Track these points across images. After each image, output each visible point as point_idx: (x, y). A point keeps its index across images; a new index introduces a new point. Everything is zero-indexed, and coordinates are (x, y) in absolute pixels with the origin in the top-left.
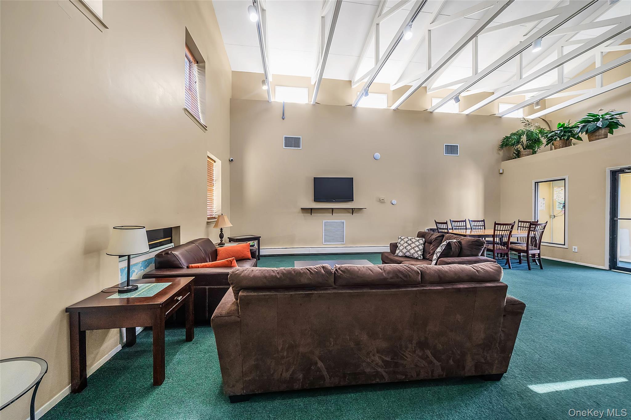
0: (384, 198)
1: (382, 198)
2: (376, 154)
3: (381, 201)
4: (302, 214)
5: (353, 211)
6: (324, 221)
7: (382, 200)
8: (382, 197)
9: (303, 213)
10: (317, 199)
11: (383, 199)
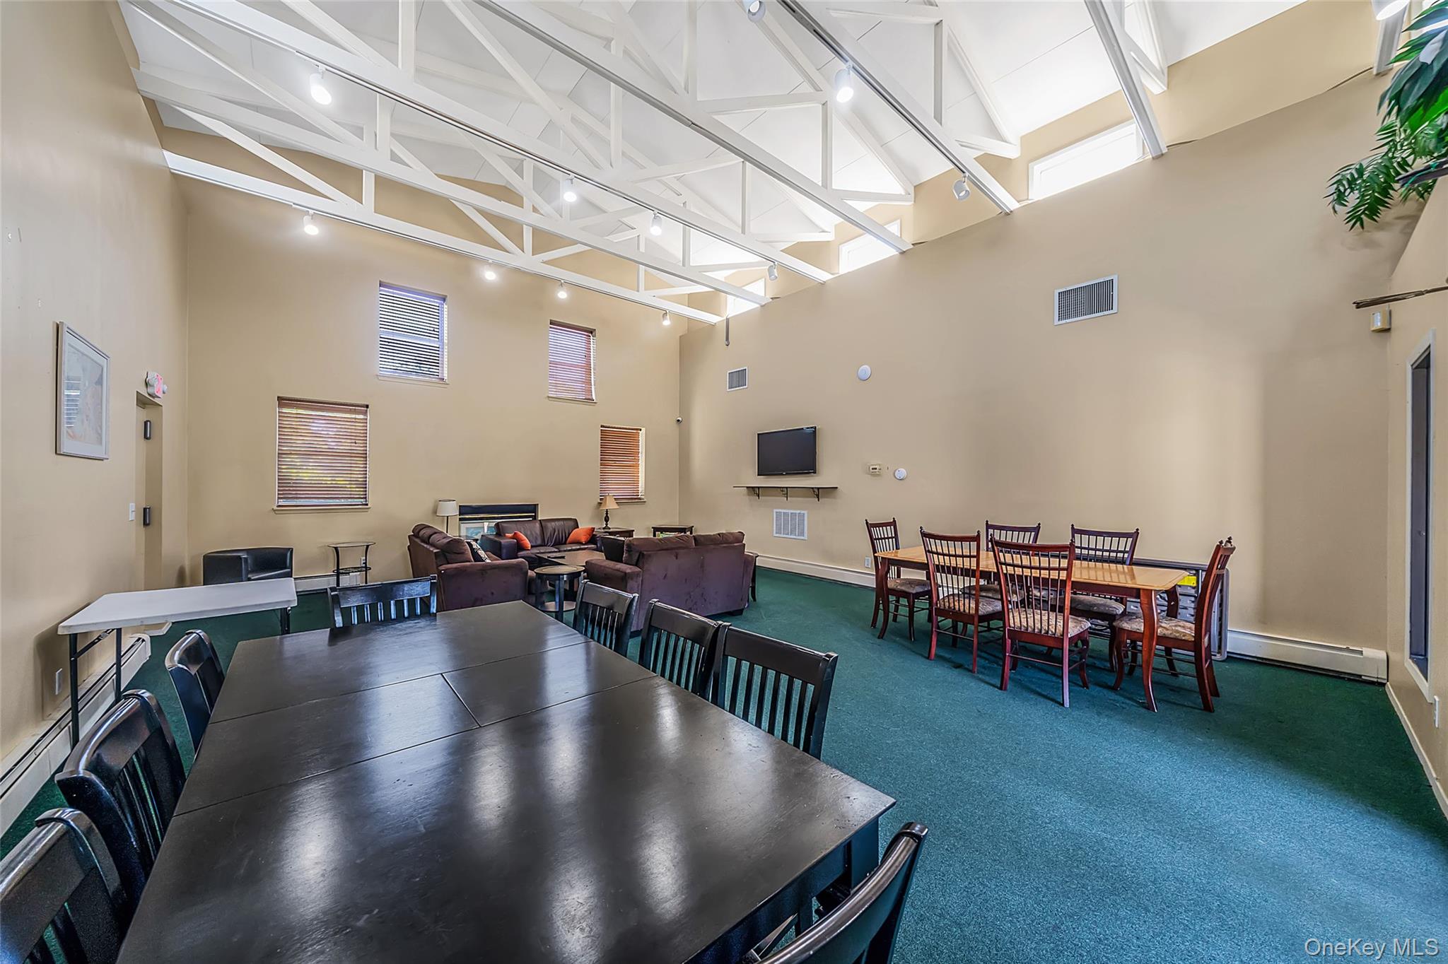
0: (880, 465)
1: (872, 465)
2: (861, 369)
3: (874, 472)
4: (748, 497)
5: (818, 493)
6: (775, 510)
7: (873, 469)
8: (875, 462)
9: (749, 495)
10: (763, 471)
11: (875, 467)
